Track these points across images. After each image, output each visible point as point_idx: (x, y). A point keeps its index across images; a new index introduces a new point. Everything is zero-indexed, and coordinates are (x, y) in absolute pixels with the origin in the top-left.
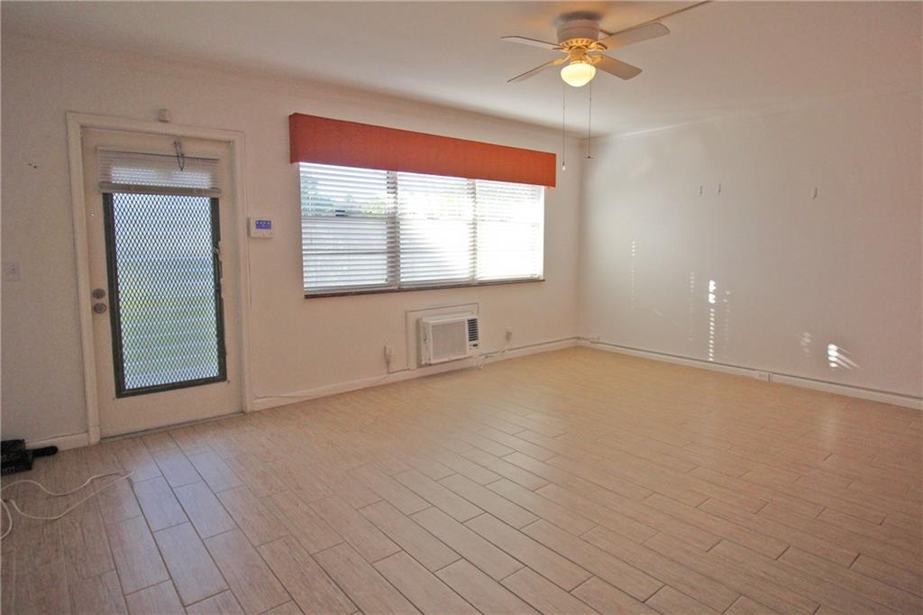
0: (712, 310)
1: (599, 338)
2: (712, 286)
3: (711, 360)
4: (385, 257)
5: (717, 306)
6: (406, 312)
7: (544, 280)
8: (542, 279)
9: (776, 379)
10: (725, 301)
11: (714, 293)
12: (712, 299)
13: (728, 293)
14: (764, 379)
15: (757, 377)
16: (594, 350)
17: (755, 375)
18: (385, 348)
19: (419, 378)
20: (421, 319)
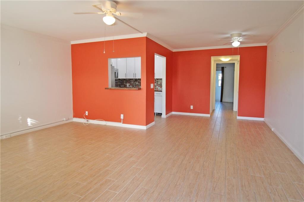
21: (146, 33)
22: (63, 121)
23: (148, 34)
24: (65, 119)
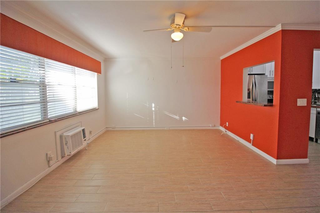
0: (154, 112)
1: (115, 127)
2: (153, 105)
3: (154, 126)
4: (39, 105)
5: (155, 111)
6: (55, 132)
7: (98, 109)
8: (97, 108)
9: (171, 128)
10: (157, 109)
11: (154, 107)
12: (153, 109)
13: (158, 107)
14: (168, 129)
15: (166, 129)
16: (114, 131)
17: (166, 128)
18: (47, 154)
19: (63, 163)
20: (63, 134)
21: (280, 24)
22: (209, 126)
23: (282, 25)
24: (211, 125)
